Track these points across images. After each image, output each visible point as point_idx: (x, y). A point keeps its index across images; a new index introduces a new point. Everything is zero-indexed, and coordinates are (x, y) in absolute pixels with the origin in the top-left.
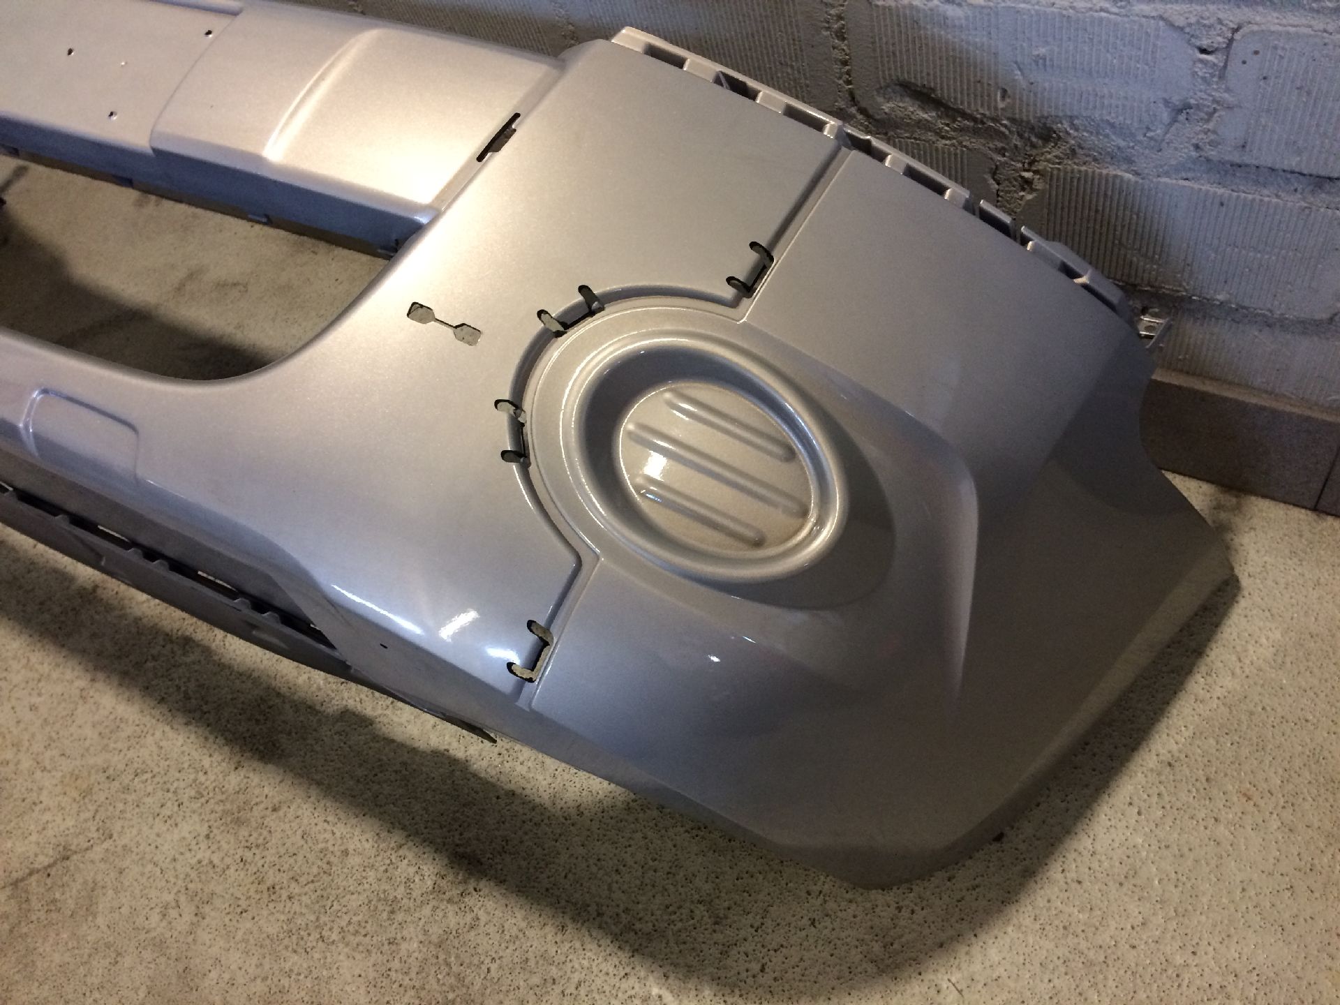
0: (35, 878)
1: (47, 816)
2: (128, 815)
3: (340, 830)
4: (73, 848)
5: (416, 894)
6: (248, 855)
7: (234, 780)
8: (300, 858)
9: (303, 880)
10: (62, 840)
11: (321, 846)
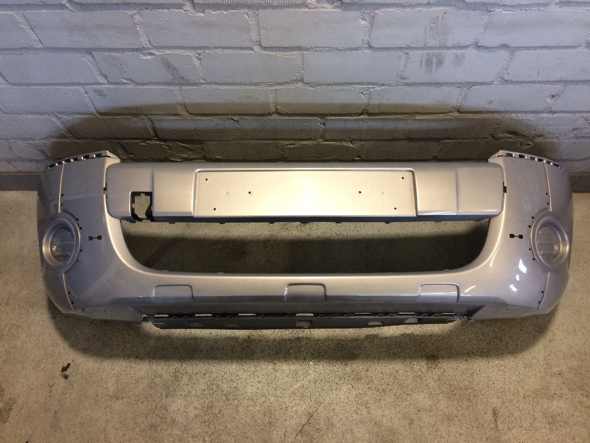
0: (305, 427)
1: (294, 409)
2: (322, 395)
3: (391, 366)
4: (311, 412)
5: (424, 371)
6: (370, 386)
7: (348, 369)
8: (385, 379)
9: (391, 384)
10: (306, 412)
11: (389, 373)
